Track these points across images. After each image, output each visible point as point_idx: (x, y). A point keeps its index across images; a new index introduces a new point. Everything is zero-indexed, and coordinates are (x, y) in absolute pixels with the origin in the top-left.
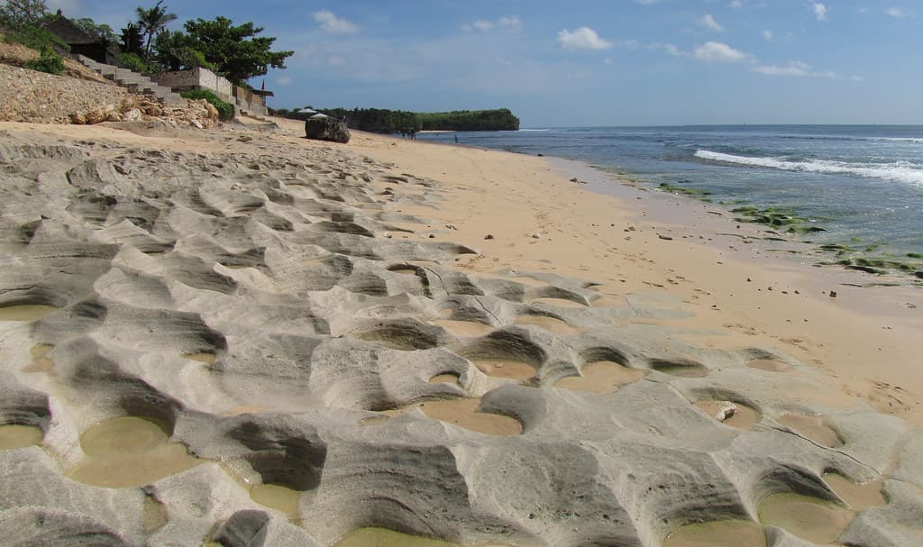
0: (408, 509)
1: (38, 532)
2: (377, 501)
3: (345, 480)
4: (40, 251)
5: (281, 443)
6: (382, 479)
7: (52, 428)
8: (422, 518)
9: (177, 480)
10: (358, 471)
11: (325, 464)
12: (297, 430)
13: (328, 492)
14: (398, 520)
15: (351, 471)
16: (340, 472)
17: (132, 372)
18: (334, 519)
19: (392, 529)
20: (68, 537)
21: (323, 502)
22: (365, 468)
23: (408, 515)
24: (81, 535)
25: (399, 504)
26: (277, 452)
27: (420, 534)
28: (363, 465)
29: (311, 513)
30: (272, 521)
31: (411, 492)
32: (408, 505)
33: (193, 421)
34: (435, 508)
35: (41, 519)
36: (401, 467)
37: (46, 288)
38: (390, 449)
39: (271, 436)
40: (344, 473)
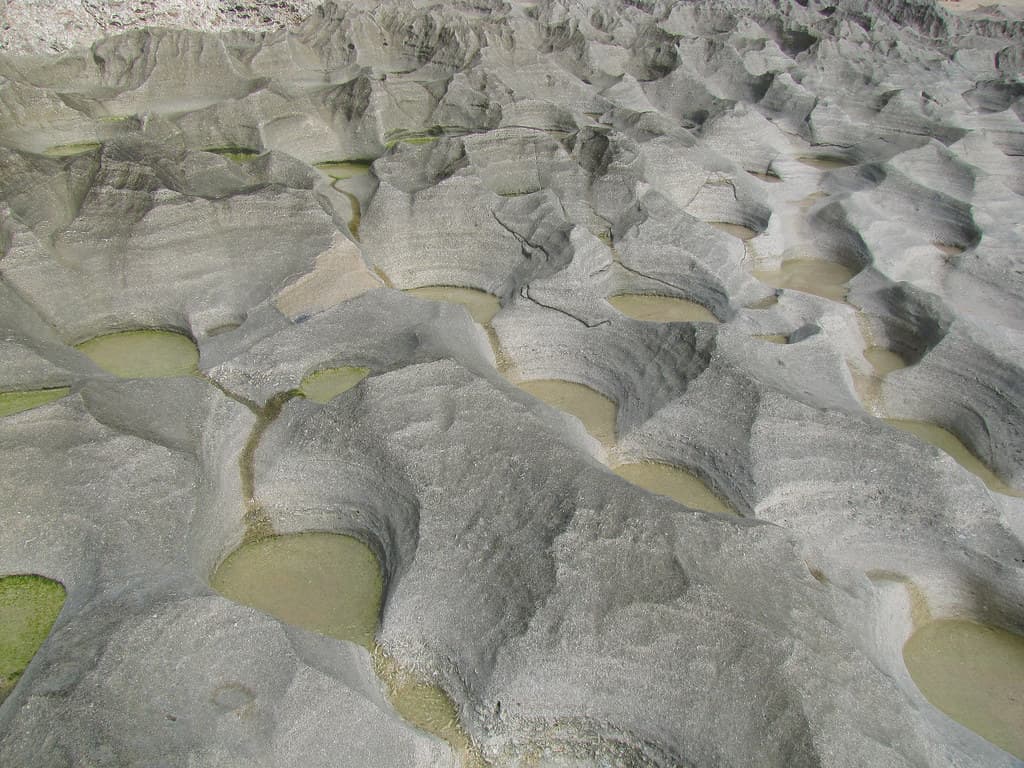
0: (987, 431)
1: (688, 272)
2: (966, 411)
3: (946, 374)
4: (889, 122)
5: (918, 319)
6: (986, 394)
7: (762, 236)
8: (993, 445)
9: (804, 296)
10: (964, 373)
11: (934, 349)
12: (937, 313)
13: (923, 375)
14: (971, 437)
15: (957, 370)
16: (945, 364)
17: (854, 224)
18: (913, 400)
19: (962, 442)
20: (704, 287)
21: (912, 379)
22: (973, 374)
23: (983, 437)
24: (711, 288)
25: (984, 424)
26: (909, 326)
27: (979, 457)
28: (973, 370)
29: (894, 382)
30: (819, 335)
31: (1003, 420)
32: (989, 428)
33: (870, 278)
34: (1011, 444)
35: (693, 265)
36: (1012, 393)
37: (861, 150)
38: (1012, 371)
39: (911, 308)
40: (949, 367)
